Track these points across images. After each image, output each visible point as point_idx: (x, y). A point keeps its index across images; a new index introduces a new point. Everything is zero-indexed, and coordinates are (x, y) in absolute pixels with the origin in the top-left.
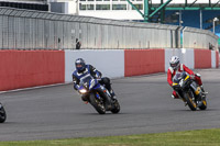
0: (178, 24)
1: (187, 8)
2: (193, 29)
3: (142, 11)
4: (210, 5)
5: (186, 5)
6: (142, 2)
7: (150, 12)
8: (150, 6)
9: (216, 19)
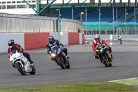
0: (58, 16)
1: (64, 7)
2: (67, 20)
3: (36, 9)
4: (78, 4)
5: (63, 4)
6: (35, 3)
7: (40, 9)
8: (40, 5)
9: (82, 13)
